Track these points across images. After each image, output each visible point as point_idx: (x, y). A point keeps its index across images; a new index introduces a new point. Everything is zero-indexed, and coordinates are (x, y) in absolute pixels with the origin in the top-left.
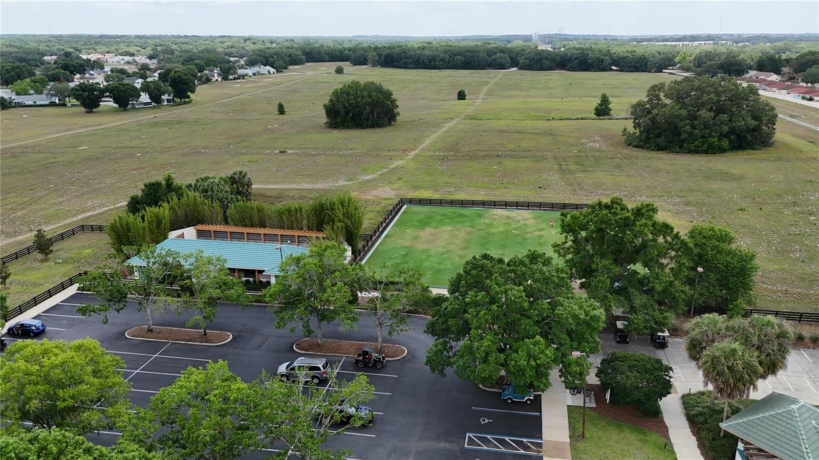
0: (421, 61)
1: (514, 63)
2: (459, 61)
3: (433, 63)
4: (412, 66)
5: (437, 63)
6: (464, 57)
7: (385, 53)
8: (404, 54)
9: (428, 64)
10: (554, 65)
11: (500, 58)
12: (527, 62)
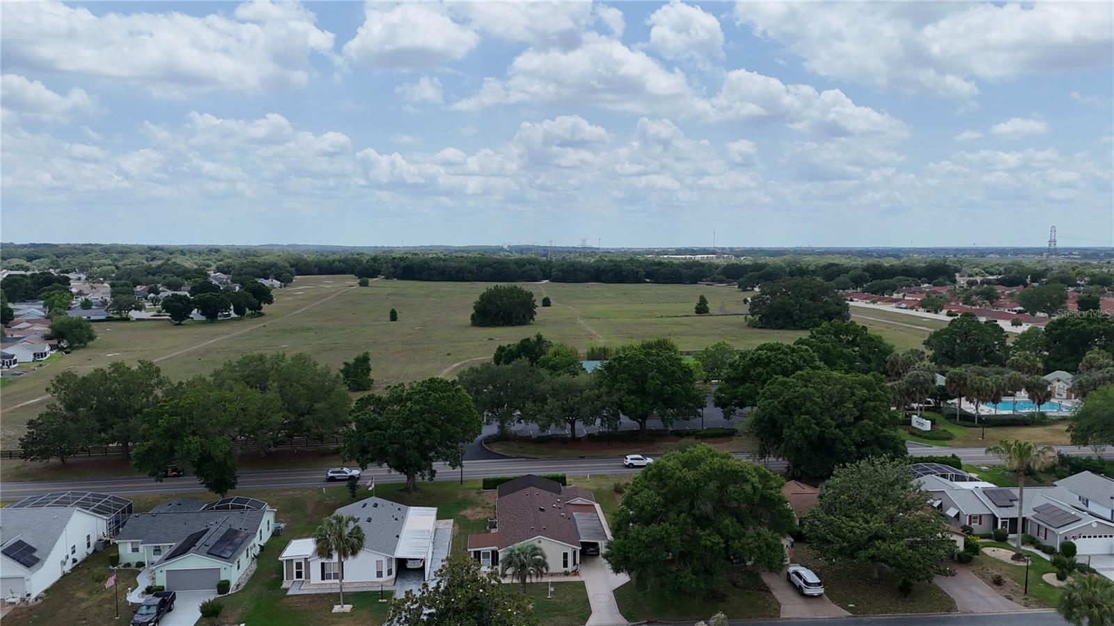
0: (447, 272)
1: (547, 276)
2: (488, 273)
3: (460, 275)
4: (437, 278)
5: (465, 275)
6: (492, 268)
7: (402, 264)
8: (426, 266)
9: (455, 275)
10: (589, 277)
11: (531, 270)
12: (561, 274)
